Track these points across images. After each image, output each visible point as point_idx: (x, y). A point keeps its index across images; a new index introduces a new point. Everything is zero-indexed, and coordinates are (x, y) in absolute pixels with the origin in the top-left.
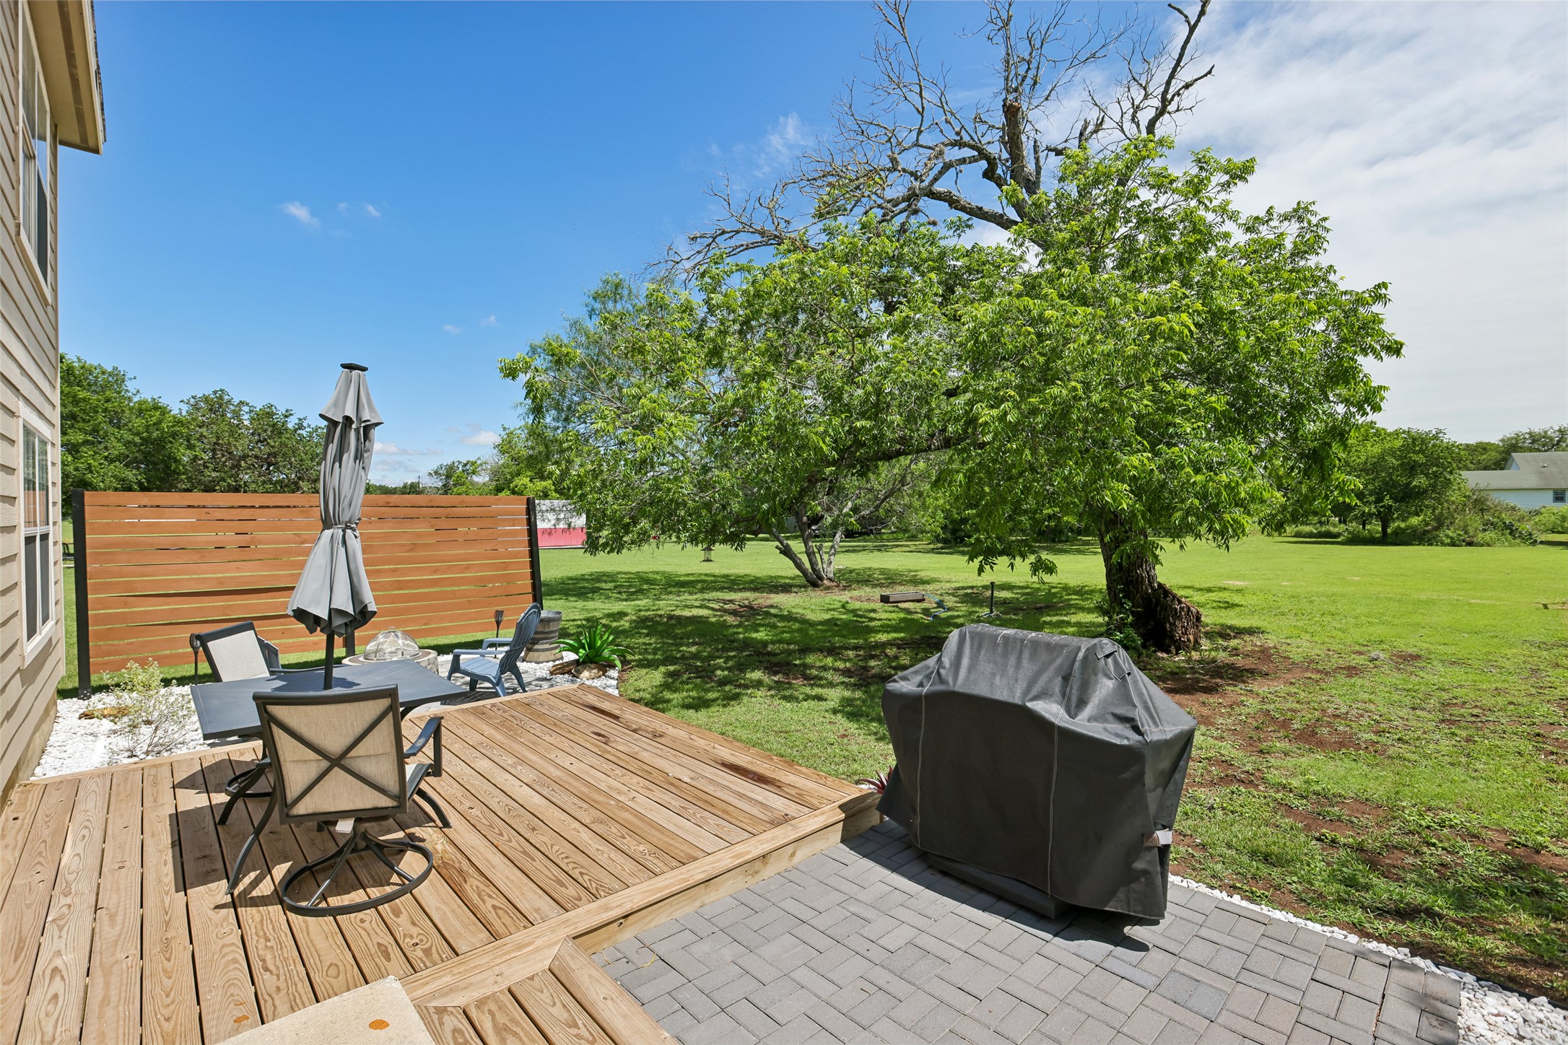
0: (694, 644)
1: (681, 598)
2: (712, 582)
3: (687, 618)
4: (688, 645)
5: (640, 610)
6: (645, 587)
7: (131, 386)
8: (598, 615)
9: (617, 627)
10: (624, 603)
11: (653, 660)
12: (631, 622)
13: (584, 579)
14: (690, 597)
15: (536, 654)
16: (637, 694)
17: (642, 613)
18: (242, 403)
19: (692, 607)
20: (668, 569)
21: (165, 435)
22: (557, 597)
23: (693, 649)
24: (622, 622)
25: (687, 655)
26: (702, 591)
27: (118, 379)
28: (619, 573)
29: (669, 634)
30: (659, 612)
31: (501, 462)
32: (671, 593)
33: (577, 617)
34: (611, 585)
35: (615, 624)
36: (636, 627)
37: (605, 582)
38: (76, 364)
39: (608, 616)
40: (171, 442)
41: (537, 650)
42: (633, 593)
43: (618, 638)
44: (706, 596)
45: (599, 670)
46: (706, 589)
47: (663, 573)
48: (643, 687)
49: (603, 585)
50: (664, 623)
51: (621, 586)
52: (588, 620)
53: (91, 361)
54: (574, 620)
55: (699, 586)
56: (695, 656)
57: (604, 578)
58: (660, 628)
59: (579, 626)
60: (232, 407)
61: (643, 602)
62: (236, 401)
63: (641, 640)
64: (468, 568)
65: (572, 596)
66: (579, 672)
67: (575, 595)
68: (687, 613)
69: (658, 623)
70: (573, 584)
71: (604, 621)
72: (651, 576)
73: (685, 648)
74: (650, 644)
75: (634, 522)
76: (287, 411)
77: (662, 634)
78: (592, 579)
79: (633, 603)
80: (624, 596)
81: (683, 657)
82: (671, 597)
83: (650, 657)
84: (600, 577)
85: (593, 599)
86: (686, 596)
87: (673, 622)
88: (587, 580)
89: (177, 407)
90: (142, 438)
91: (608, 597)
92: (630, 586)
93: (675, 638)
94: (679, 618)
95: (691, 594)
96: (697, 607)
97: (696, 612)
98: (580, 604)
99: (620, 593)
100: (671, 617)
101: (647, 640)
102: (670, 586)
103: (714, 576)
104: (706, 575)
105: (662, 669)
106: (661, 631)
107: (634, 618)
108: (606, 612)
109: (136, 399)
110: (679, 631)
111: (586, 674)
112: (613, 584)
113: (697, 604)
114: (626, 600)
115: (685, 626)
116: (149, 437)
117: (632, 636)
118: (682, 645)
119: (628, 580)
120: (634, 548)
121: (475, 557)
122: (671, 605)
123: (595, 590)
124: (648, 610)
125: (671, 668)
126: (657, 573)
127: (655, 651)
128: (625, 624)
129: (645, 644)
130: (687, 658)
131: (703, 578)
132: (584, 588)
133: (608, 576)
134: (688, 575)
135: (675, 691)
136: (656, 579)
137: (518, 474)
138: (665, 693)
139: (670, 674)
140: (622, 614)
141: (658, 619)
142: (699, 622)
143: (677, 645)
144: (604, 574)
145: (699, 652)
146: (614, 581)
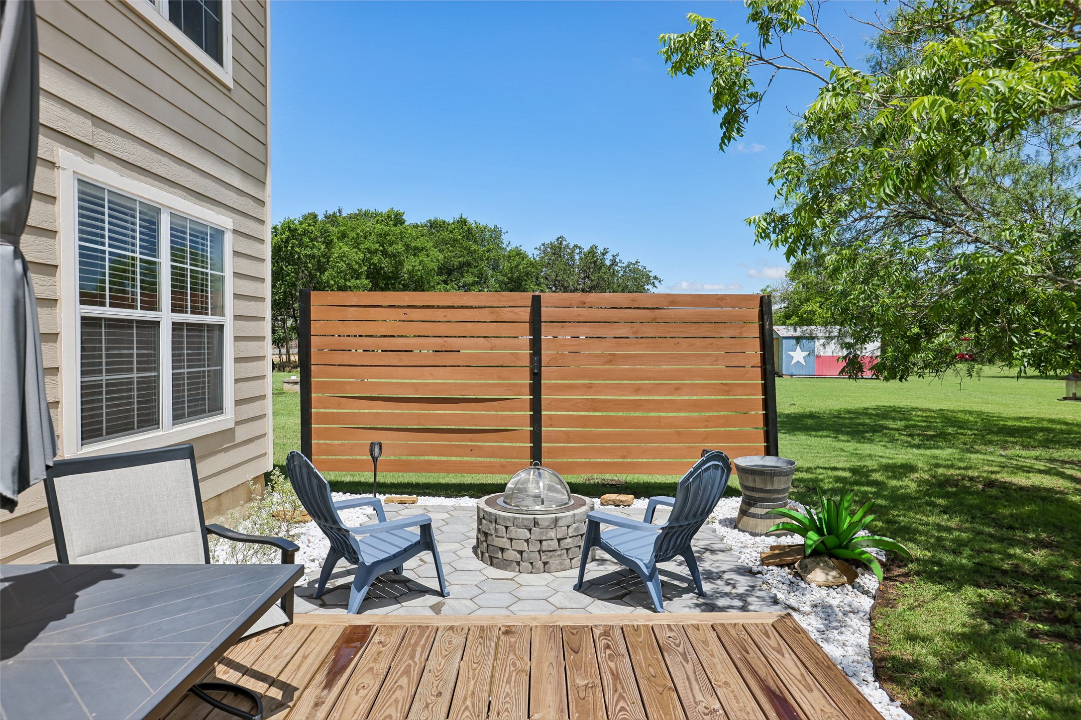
0: (1040, 544)
1: (1009, 452)
2: (1062, 432)
3: (1022, 488)
4: (1024, 544)
5: (937, 466)
6: (950, 430)
7: (505, 239)
8: (871, 464)
9: (896, 489)
10: (915, 451)
11: (952, 567)
12: (921, 482)
13: (866, 414)
14: (1024, 453)
15: (752, 521)
16: (909, 647)
17: (940, 471)
18: (576, 246)
19: (1029, 470)
20: (987, 409)
21: (522, 274)
22: (825, 433)
23: (1040, 557)
24: (906, 482)
25: (1026, 567)
26: (1046, 444)
27: (496, 234)
28: (914, 409)
29: (986, 515)
30: (970, 473)
31: (791, 289)
32: (991, 442)
33: (839, 466)
34: (900, 424)
35: (894, 483)
36: (927, 494)
37: (894, 419)
38: (473, 225)
39: (886, 468)
40: (525, 280)
41: (754, 516)
42: (932, 437)
43: (895, 507)
44: (1056, 454)
45: (843, 572)
46: (1051, 441)
47: (979, 414)
48: (925, 630)
49: (891, 424)
50: (977, 493)
51: (914, 426)
52: (854, 471)
53: (482, 223)
54: (835, 469)
55: (1040, 436)
56: (1044, 576)
57: (893, 414)
58: (972, 500)
59: (838, 479)
60: (569, 250)
61: (945, 453)
62: (571, 245)
63: (932, 519)
64: (677, 389)
65: (843, 433)
66: (807, 570)
67: (848, 433)
68: (1021, 480)
69: (967, 491)
70: (851, 418)
71: (876, 476)
72: (959, 415)
73: (1018, 551)
74: (949, 530)
75: (927, 334)
76: (604, 249)
77: (972, 513)
78: (877, 415)
79: (928, 452)
80: (917, 441)
81: (1017, 573)
82: (991, 449)
83: (948, 558)
84: (887, 413)
85: (871, 441)
86: (1017, 450)
87: (993, 492)
88: (870, 416)
89: (532, 251)
90: (508, 278)
91: (893, 440)
92: (928, 428)
93: (997, 523)
94: (1005, 487)
95: (1025, 447)
96: (1040, 472)
97: (1036, 480)
98: (852, 446)
99: (911, 435)
100: (990, 484)
101: (944, 520)
102: (991, 432)
103: (1066, 424)
104: (1051, 421)
105: (970, 592)
106: (972, 506)
107: (926, 476)
108: (884, 461)
109: (508, 249)
110: (1006, 512)
111: (818, 575)
112: (903, 423)
113: (1040, 465)
114: (918, 447)
115: (1019, 503)
116: (512, 277)
117: (918, 509)
118: (1013, 543)
119: (926, 419)
120: (929, 377)
121: (690, 374)
122: (990, 463)
123: (876, 429)
124: (952, 466)
125: (991, 594)
126: (971, 413)
127: (957, 548)
128: (909, 484)
129: (940, 528)
130: (1024, 576)
131: (1045, 424)
132: (863, 425)
133: (899, 412)
134: (1020, 419)
135: (997, 663)
136: (968, 421)
137: (807, 300)
138: (973, 662)
139: (990, 611)
140: (908, 469)
141: (968, 484)
142: (1044, 499)
143: (1001, 540)
144: (894, 409)
145: (1053, 567)
146: (906, 419)
